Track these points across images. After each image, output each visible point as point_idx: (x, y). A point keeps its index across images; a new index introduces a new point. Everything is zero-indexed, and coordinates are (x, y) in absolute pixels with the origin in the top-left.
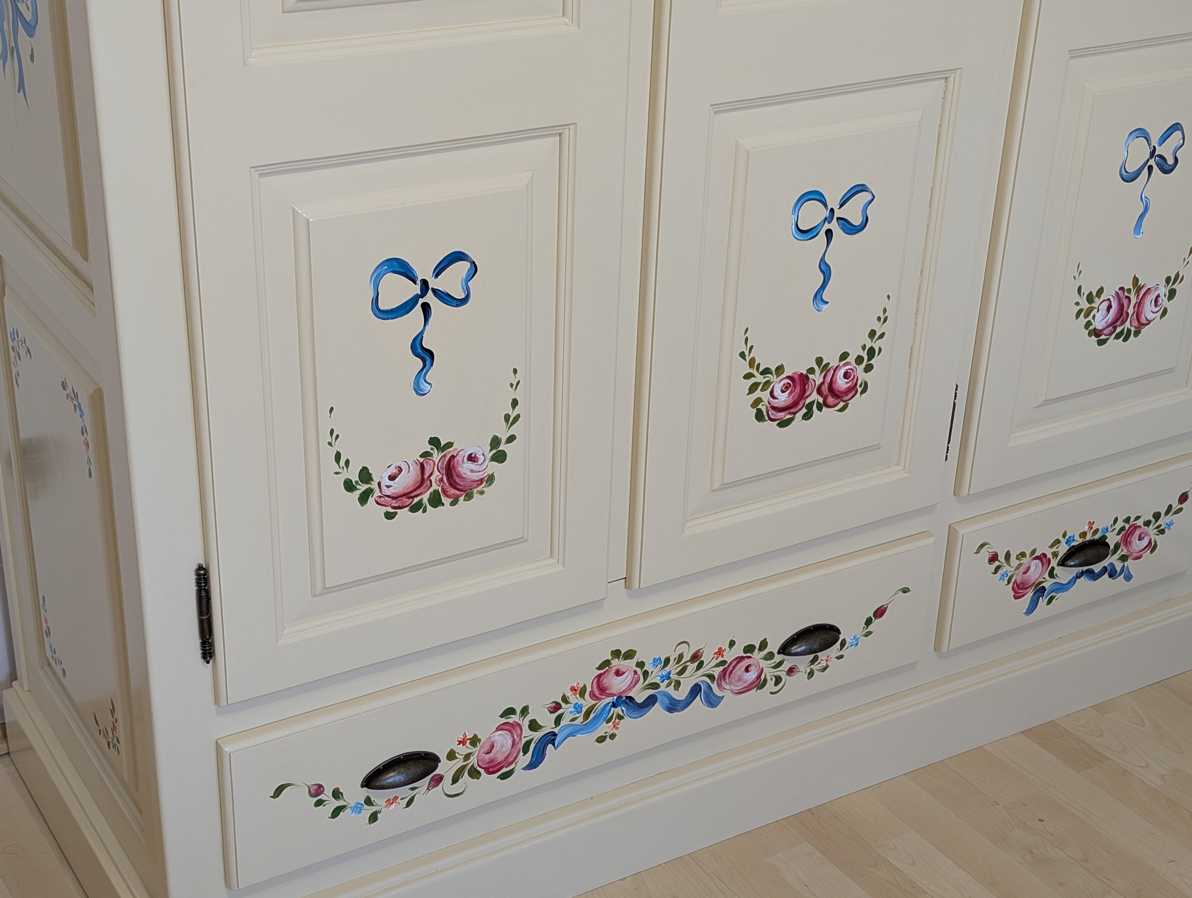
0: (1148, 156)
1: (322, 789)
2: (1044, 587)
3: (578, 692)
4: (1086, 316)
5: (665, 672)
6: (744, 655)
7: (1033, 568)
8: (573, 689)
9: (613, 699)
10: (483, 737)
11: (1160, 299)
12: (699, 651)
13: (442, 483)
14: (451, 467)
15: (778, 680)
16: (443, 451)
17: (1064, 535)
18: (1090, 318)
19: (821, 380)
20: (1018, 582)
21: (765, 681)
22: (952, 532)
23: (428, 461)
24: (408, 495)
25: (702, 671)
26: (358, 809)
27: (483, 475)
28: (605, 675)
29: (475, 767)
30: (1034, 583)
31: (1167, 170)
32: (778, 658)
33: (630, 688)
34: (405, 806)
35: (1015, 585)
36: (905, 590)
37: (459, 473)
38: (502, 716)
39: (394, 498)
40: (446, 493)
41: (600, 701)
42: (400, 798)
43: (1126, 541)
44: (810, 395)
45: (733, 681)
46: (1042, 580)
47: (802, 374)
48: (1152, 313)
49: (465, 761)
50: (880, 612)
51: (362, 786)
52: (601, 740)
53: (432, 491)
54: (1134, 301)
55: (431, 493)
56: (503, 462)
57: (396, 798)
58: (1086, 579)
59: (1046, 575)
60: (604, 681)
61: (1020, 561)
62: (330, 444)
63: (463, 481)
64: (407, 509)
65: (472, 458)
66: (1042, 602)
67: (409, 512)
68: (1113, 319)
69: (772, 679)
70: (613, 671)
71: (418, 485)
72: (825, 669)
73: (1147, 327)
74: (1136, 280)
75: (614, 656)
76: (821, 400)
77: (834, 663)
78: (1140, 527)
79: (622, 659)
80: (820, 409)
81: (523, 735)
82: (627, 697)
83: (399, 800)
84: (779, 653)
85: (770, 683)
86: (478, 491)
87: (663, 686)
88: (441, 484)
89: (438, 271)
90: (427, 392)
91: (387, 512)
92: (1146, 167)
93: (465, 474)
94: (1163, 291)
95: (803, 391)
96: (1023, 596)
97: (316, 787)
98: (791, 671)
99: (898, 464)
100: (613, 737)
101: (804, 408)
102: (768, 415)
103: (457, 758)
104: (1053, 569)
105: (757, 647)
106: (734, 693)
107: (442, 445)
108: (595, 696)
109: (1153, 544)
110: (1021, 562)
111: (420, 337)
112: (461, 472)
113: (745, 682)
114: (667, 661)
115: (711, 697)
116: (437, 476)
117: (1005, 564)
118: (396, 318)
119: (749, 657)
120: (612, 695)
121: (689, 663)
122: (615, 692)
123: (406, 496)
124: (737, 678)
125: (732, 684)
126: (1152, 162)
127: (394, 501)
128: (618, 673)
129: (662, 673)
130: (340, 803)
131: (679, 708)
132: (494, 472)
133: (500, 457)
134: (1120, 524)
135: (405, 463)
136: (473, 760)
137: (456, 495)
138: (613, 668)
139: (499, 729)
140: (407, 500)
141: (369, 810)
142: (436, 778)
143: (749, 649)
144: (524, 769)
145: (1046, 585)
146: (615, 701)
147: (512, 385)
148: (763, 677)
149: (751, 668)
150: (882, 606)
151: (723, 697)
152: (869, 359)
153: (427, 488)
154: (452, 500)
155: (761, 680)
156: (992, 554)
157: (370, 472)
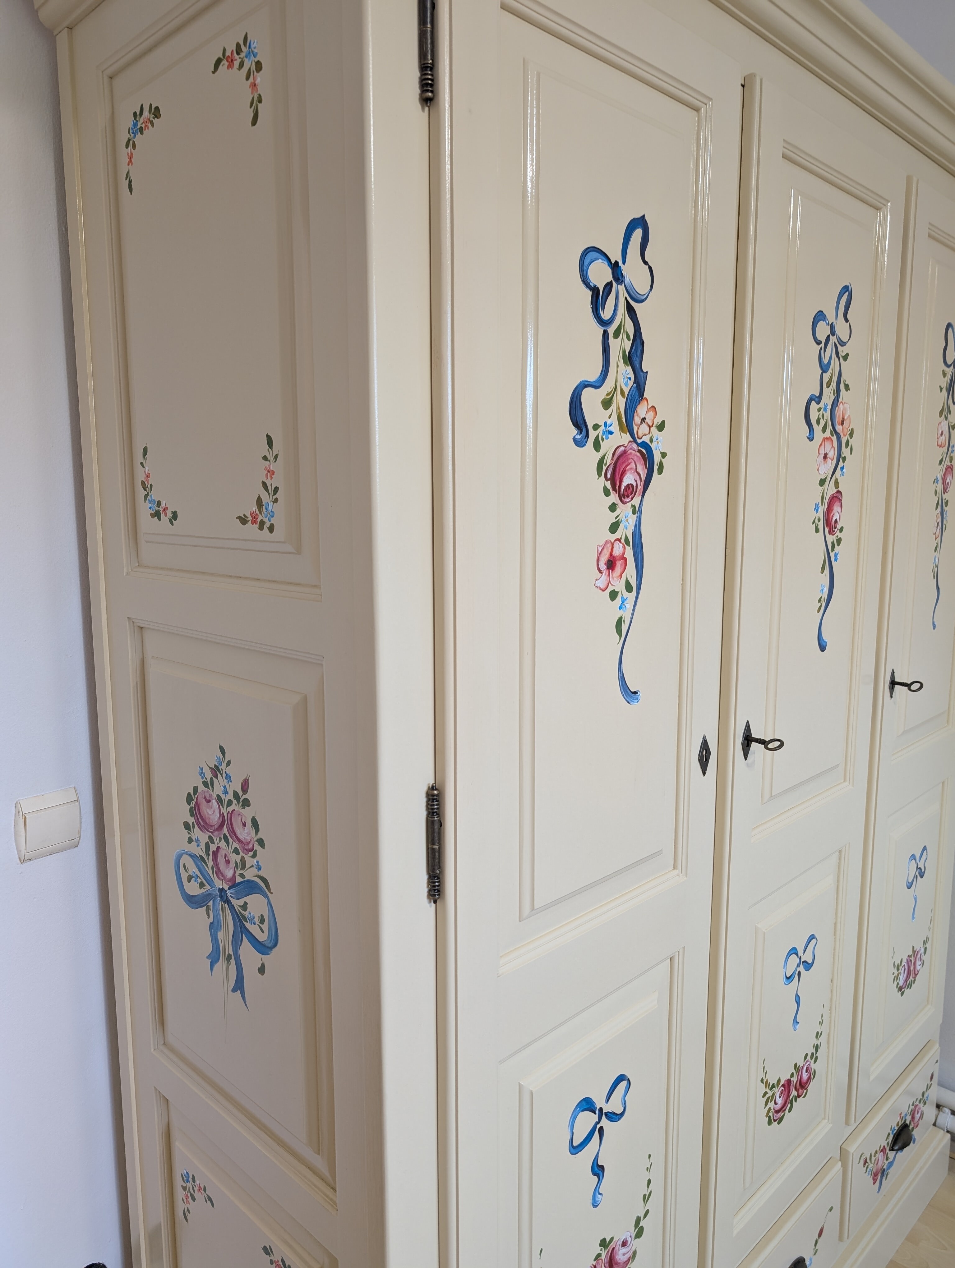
0: (916, 870)
2: (884, 1169)
7: (880, 1158)
11: (922, 956)
14: (612, 1259)
16: (607, 1248)
17: (892, 1130)
18: (898, 980)
19: (796, 1079)
20: (875, 1172)
22: (844, 1152)
23: (598, 1262)
27: (630, 1254)
30: (881, 1168)
31: (922, 875)
35: (874, 1175)
36: (830, 1210)
43: (913, 1117)
44: (792, 1093)
46: (884, 1164)
47: (788, 1079)
48: (919, 966)
50: (821, 1233)
54: (913, 961)
56: (641, 1236)
58: (899, 1153)
59: (885, 1161)
61: (875, 1158)
65: (624, 1244)
66: (884, 1179)
68: (906, 977)
74: (914, 948)
76: (796, 1094)
78: (917, 1105)
80: (796, 1101)
89: (609, 1097)
90: (600, 1202)
92: (915, 877)
93: (620, 1259)
94: (922, 950)
95: (789, 1092)
96: (877, 1180)
101: (789, 1104)
102: (774, 1118)
104: (887, 1153)
107: (607, 1243)
109: (922, 1113)
111: (596, 1158)
112: (617, 1260)
117: (870, 1163)
118: (583, 1148)
126: (917, 874)
132: (636, 1247)
133: (640, 1233)
134: (910, 1108)
147: (647, 1169)
150: (821, 1228)
152: (816, 1053)
156: (864, 1159)
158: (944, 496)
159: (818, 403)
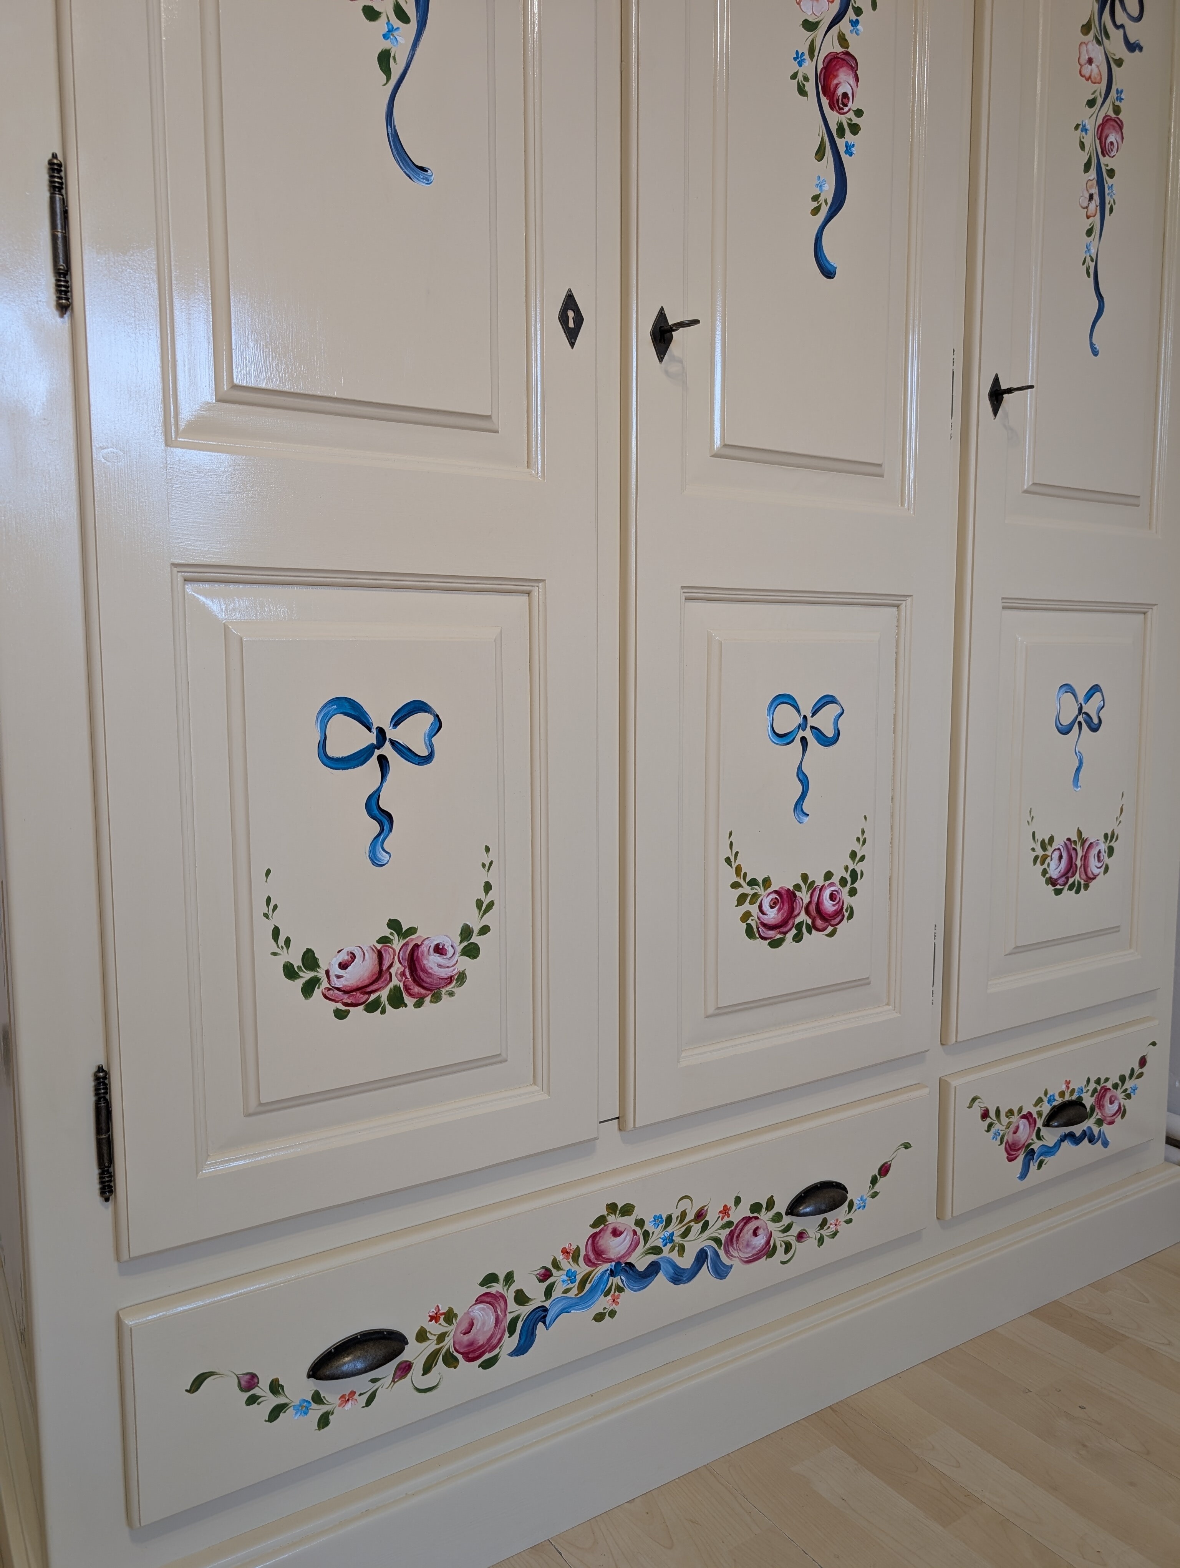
0: (1077, 712)
1: (256, 1381)
2: (1033, 1149)
3: (571, 1255)
4: (1042, 863)
5: (667, 1232)
6: (752, 1215)
7: (1021, 1127)
8: (565, 1252)
9: (611, 1265)
10: (460, 1311)
11: (1101, 855)
12: (702, 1208)
13: (404, 978)
14: (415, 959)
15: (788, 1247)
16: (404, 938)
17: (1046, 1093)
18: (1045, 866)
19: (808, 900)
20: (1010, 1141)
21: (775, 1247)
22: (943, 1085)
23: (387, 948)
24: (363, 990)
25: (707, 1234)
26: (303, 1408)
27: (452, 972)
28: (601, 1235)
29: (452, 1352)
30: (1024, 1144)
31: (1094, 728)
32: (786, 1220)
33: (629, 1252)
34: (365, 1405)
35: (1007, 1146)
36: (907, 1146)
37: (424, 967)
38: (482, 1284)
39: (346, 992)
40: (409, 991)
41: (597, 1267)
42: (357, 1394)
43: (1099, 1103)
44: (799, 914)
45: (740, 1248)
46: (1031, 1141)
47: (789, 889)
48: (1096, 868)
49: (438, 1343)
50: (884, 1170)
51: (309, 1376)
52: (599, 1317)
53: (392, 987)
54: (1080, 854)
55: (390, 989)
56: (476, 958)
57: (353, 1393)
58: (1069, 1143)
59: (1034, 1137)
60: (600, 1243)
61: (1009, 1119)
62: (266, 915)
63: (429, 977)
64: (362, 1007)
65: (439, 950)
66: (1033, 1166)
67: (364, 1011)
68: (1065, 869)
69: (781, 1246)
70: (610, 1230)
71: (374, 977)
72: (835, 1234)
73: (1094, 881)
74: (1080, 833)
75: (611, 1211)
76: (810, 922)
77: (843, 1228)
78: (1109, 1089)
79: (619, 1214)
80: (810, 932)
81: (509, 1310)
82: (627, 1264)
83: (356, 1396)
84: (787, 1214)
85: (780, 1250)
86: (447, 991)
87: (666, 1250)
88: (402, 979)
89: (398, 719)
90: (385, 862)
91: (337, 1009)
92: (1077, 723)
93: (431, 968)
94: (1103, 847)
95: (792, 909)
96: (1016, 1158)
97: (248, 1377)
98: (801, 1236)
99: (888, 1004)
100: (612, 1314)
101: (794, 928)
102: (758, 931)
103: (429, 1339)
104: (1039, 1129)
105: (764, 1206)
106: (743, 1261)
107: (403, 931)
108: (590, 1261)
109: (1122, 1108)
110: (1011, 1120)
111: (376, 796)
112: (426, 966)
113: (754, 1248)
114: (669, 1219)
115: (718, 1264)
116: (398, 968)
117: (996, 1122)
118: (348, 769)
119: (757, 1218)
120: (609, 1260)
121: (692, 1224)
122: (612, 1257)
123: (360, 991)
124: (745, 1243)
125: (741, 1251)
126: (1080, 718)
127: (346, 996)
128: (616, 1233)
129: (664, 1235)
130: (281, 1400)
131: (685, 1279)
132: (465, 970)
133: (472, 951)
134: (1092, 1085)
135: (360, 949)
136: (448, 1343)
137: (421, 994)
138: (609, 1225)
139: (479, 1301)
140: (362, 995)
141: (317, 1411)
142: (403, 1366)
143: (756, 1208)
144: (511, 1354)
145: (1035, 1147)
146: (613, 1268)
147: (484, 865)
148: (772, 1243)
149: (760, 1232)
150: (886, 1163)
151: (731, 1266)
152: (853, 883)
153: (386, 982)
154: (416, 1000)
155: (770, 1246)
156: (983, 1109)
157: (316, 956)
158: (1104, 160)
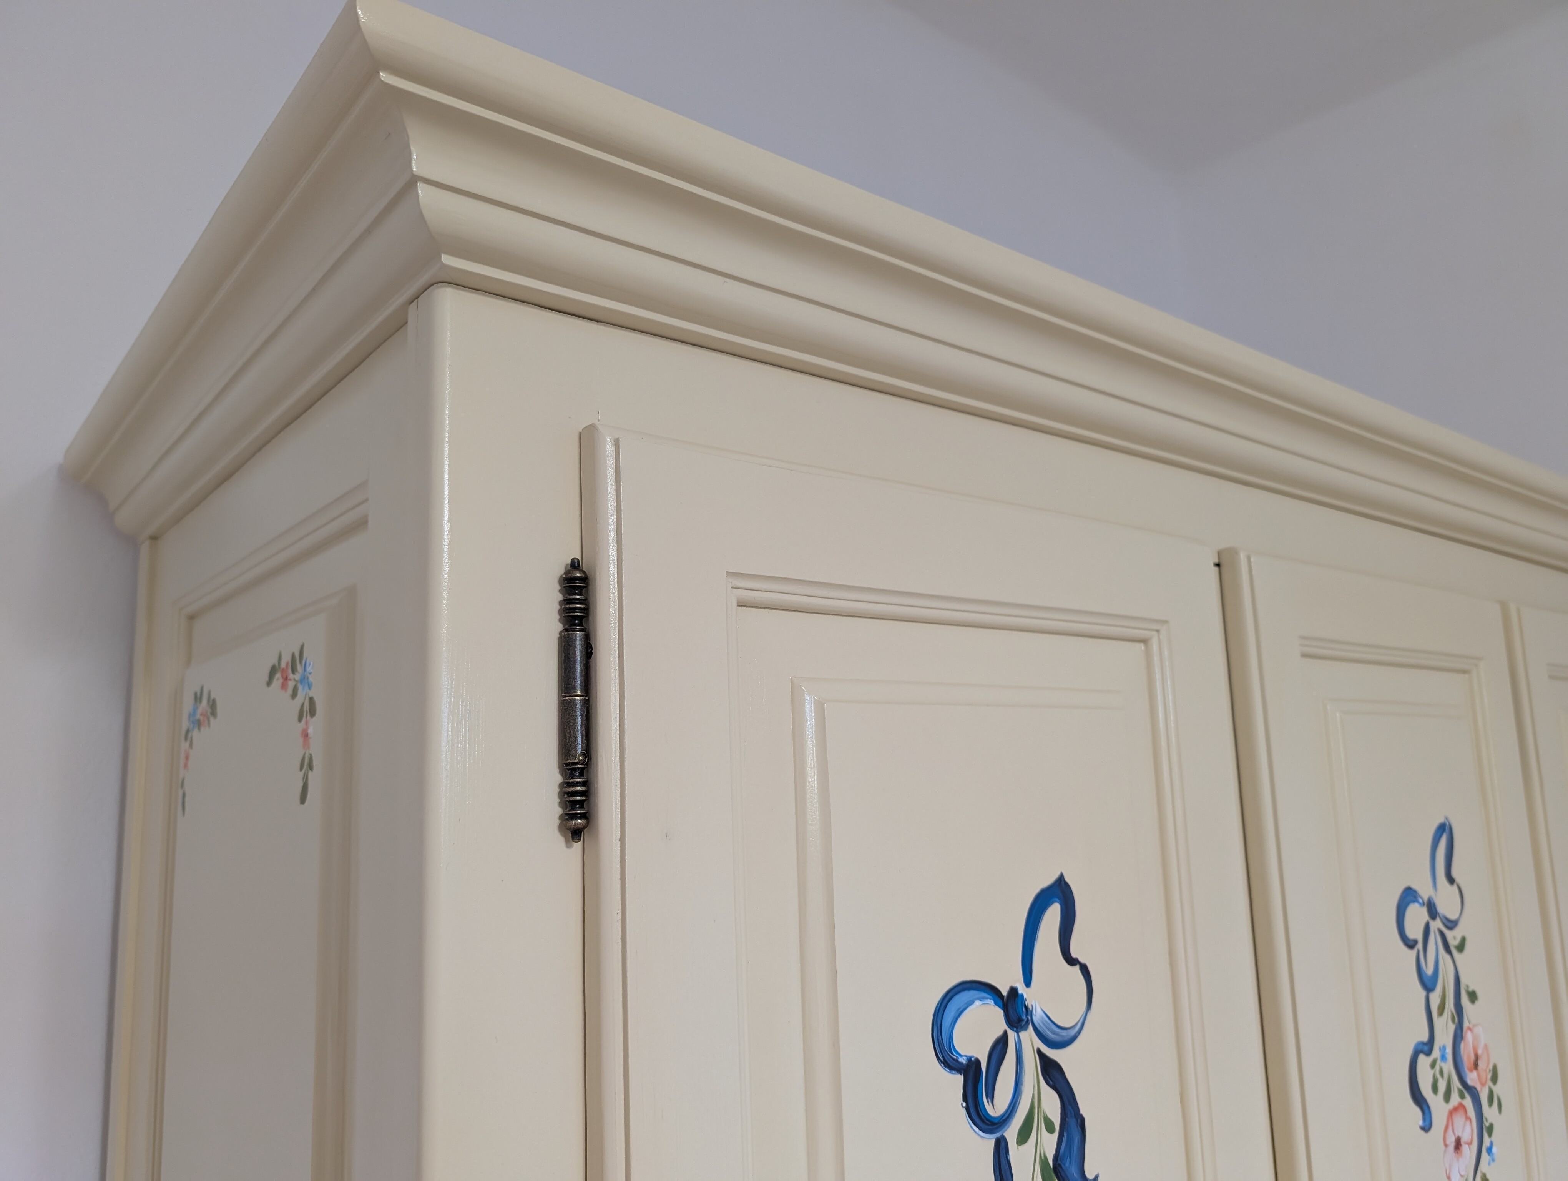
159: (1428, 1053)
